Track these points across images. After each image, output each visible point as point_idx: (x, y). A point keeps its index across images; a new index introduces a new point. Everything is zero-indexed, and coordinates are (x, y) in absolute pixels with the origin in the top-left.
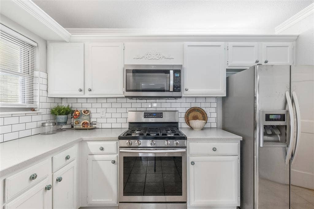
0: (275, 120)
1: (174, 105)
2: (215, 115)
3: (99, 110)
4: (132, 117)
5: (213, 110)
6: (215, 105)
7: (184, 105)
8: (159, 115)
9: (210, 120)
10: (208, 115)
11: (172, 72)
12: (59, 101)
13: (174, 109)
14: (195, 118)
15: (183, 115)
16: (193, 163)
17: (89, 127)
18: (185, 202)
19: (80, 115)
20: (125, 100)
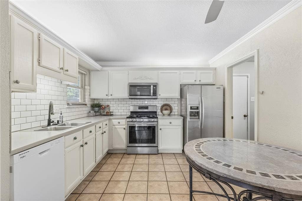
0: (194, 109)
1: (154, 103)
2: (177, 108)
3: (114, 105)
4: (132, 109)
5: (176, 105)
6: (177, 103)
7: (160, 102)
8: (147, 108)
9: (174, 110)
10: (173, 108)
11: (152, 86)
12: (93, 100)
13: (155, 105)
14: (166, 109)
15: (160, 108)
16: (161, 129)
17: (109, 114)
18: (157, 147)
19: (105, 108)
20: (128, 100)
